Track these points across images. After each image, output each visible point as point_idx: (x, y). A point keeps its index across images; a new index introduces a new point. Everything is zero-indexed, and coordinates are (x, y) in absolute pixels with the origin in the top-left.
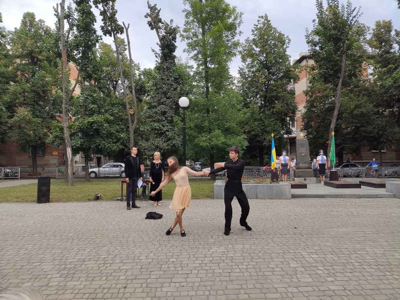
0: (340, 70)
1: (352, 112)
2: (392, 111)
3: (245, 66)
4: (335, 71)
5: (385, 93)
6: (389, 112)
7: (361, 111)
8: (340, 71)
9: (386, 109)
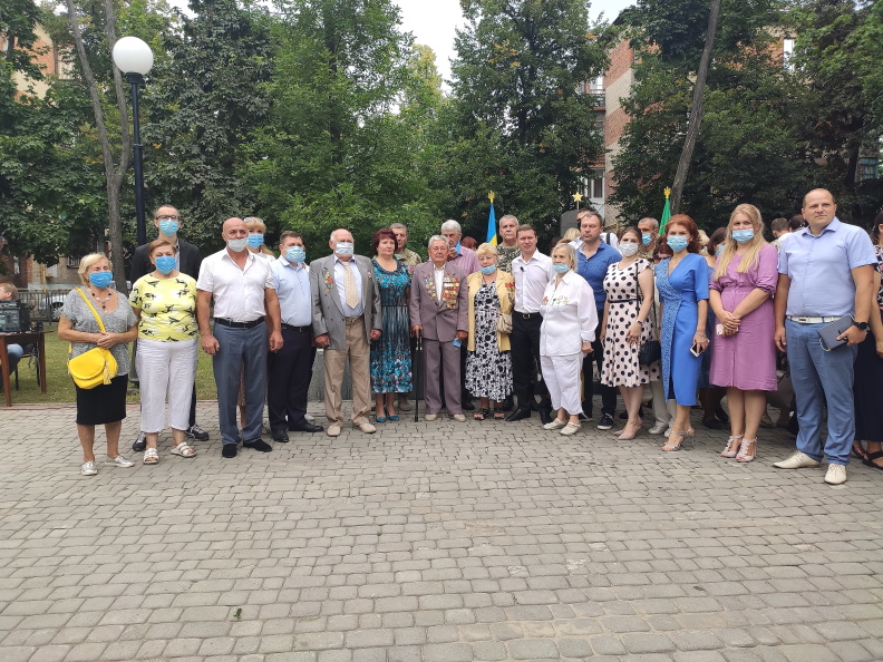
0: (703, 23)
1: (737, 149)
2: (836, 155)
3: (473, 30)
4: (691, 24)
5: (823, 106)
6: (828, 160)
7: (759, 149)
8: (706, 27)
9: (822, 148)
